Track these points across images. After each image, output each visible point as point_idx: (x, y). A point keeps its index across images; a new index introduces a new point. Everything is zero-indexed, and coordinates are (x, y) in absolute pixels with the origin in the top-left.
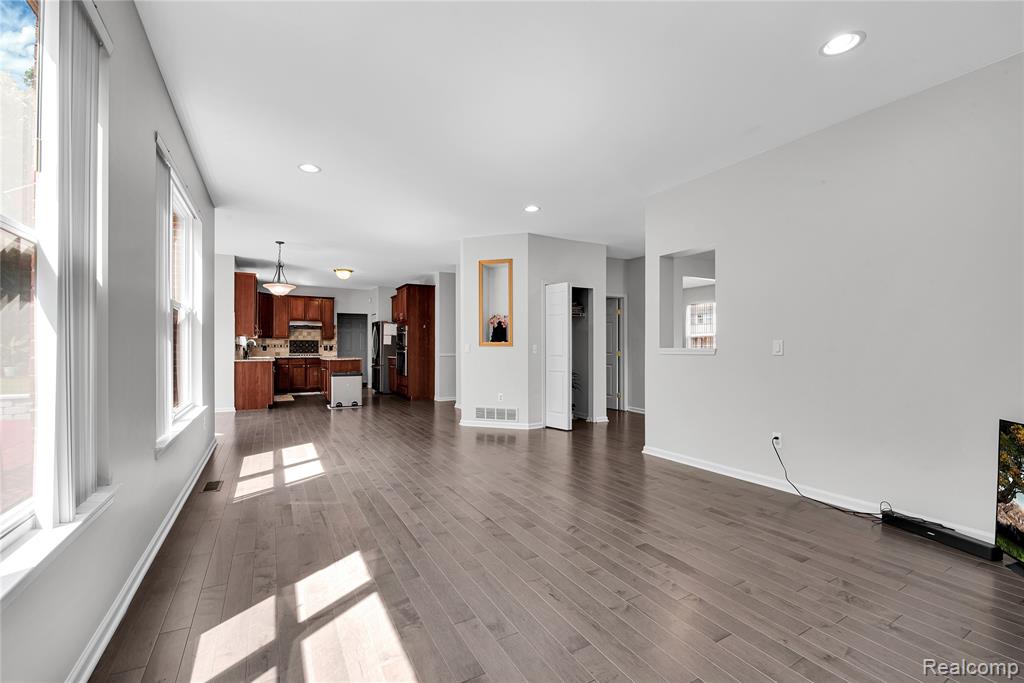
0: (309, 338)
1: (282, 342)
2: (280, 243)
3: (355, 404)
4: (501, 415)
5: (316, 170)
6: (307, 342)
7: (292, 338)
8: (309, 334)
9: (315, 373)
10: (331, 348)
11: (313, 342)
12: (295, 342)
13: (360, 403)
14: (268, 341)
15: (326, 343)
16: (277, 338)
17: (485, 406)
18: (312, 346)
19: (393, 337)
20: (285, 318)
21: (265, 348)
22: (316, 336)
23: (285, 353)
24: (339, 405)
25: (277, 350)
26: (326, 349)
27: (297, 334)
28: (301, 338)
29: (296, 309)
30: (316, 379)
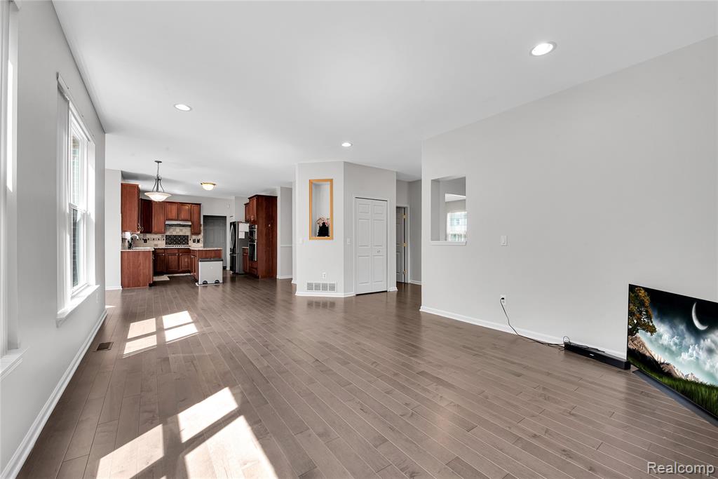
0: (181, 234)
1: (159, 236)
2: (158, 162)
3: (217, 282)
4: (325, 287)
5: (189, 109)
6: (180, 236)
7: (168, 233)
8: (181, 230)
9: (186, 260)
10: (198, 241)
11: (184, 236)
12: (170, 236)
13: (221, 281)
14: (148, 236)
15: (194, 237)
16: (156, 233)
17: (314, 282)
18: (184, 239)
19: (246, 233)
20: (162, 218)
21: (145, 241)
22: (186, 232)
23: (162, 244)
24: (205, 283)
25: (156, 242)
26: (194, 241)
27: (171, 230)
28: (174, 234)
29: (171, 212)
30: (186, 264)
